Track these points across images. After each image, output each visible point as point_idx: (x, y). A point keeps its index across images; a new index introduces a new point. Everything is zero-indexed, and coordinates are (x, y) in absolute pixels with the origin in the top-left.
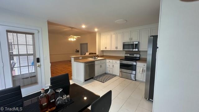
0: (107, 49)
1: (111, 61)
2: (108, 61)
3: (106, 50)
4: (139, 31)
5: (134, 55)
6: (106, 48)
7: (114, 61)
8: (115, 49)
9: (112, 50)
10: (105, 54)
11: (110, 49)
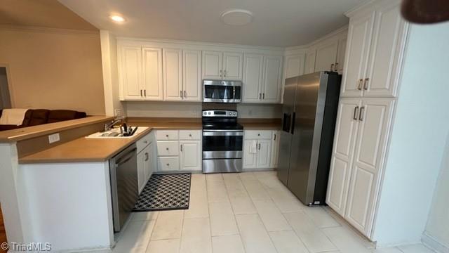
0: (148, 98)
1: (173, 133)
2: (160, 134)
3: (144, 98)
4: (241, 57)
5: (225, 113)
6: (143, 93)
7: (184, 133)
8: (179, 99)
9: (167, 98)
10: (131, 113)
11: (159, 98)
